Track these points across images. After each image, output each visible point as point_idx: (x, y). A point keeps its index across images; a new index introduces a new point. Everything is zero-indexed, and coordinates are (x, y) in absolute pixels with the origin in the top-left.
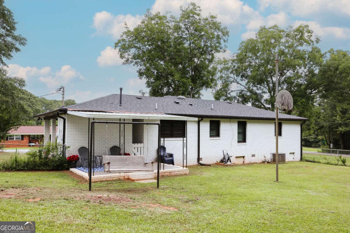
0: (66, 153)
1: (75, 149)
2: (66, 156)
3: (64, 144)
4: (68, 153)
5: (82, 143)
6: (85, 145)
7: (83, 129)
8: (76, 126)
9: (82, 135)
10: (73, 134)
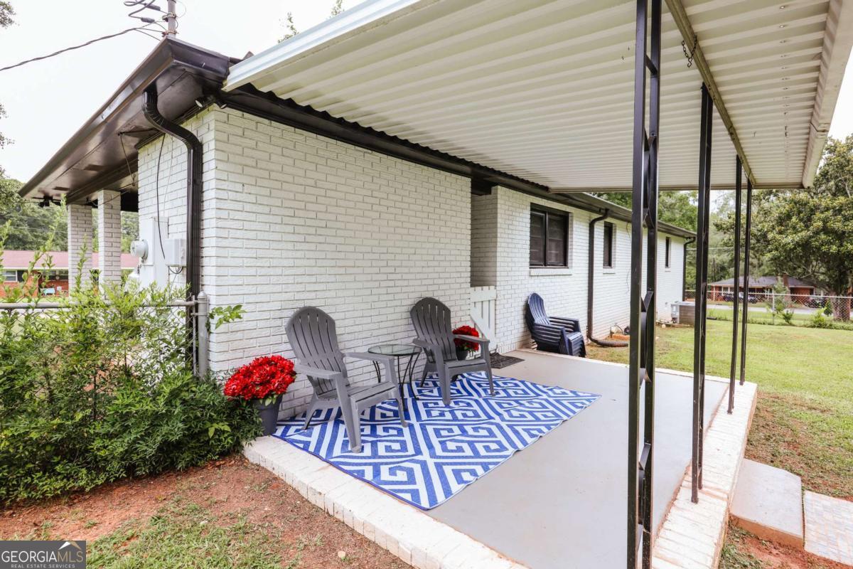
0: (213, 347)
1: (267, 324)
2: (214, 367)
3: (201, 295)
4: (224, 347)
5: (300, 287)
6: (313, 295)
7: (301, 213)
8: (267, 192)
9: (298, 246)
10: (251, 235)
